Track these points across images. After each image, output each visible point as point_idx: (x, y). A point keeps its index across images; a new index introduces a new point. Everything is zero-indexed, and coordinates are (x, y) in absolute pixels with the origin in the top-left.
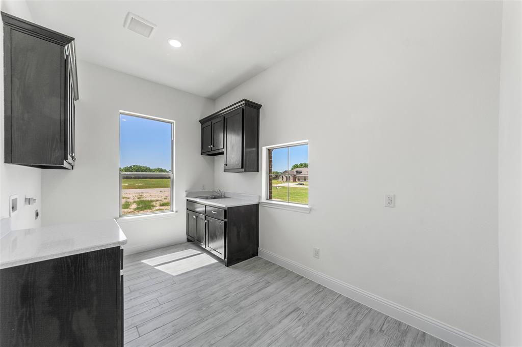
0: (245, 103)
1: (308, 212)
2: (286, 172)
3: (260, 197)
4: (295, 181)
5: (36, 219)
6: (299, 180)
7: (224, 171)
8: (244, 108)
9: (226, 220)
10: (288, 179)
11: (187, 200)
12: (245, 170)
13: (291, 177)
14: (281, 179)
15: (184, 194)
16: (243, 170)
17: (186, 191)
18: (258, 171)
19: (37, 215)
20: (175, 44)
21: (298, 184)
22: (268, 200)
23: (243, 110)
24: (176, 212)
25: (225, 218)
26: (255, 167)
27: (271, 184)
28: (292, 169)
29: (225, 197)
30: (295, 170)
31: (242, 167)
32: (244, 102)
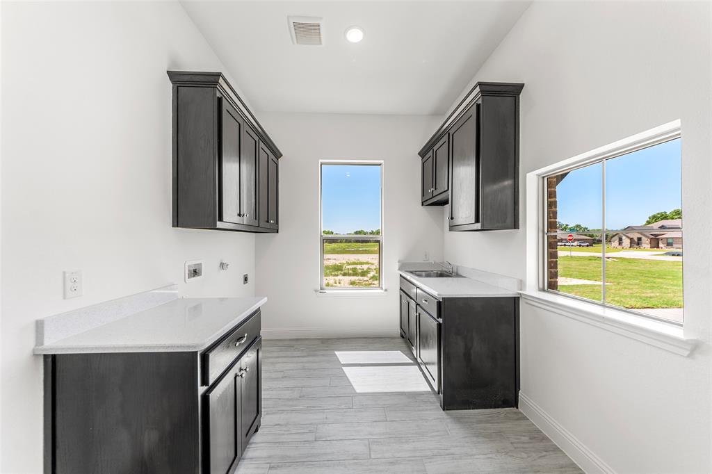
0: (481, 91)
1: (687, 353)
2: (629, 229)
3: (522, 284)
4: (658, 247)
5: (244, 283)
6: (669, 245)
7: (450, 230)
8: (480, 102)
9: (441, 320)
10: (637, 243)
11: (401, 275)
12: (482, 225)
13: (644, 239)
14: (616, 243)
15: (397, 266)
16: (478, 226)
17: (399, 262)
18: (515, 225)
19: (246, 279)
20: (355, 36)
21: (668, 254)
22: (543, 290)
23: (478, 106)
24: (386, 290)
25: (439, 315)
26: (510, 220)
27: (553, 256)
28: (649, 223)
29: (458, 275)
30: (656, 225)
31: (477, 221)
32: (478, 89)
